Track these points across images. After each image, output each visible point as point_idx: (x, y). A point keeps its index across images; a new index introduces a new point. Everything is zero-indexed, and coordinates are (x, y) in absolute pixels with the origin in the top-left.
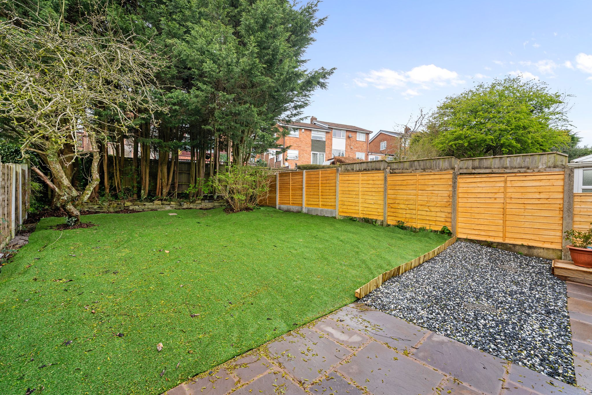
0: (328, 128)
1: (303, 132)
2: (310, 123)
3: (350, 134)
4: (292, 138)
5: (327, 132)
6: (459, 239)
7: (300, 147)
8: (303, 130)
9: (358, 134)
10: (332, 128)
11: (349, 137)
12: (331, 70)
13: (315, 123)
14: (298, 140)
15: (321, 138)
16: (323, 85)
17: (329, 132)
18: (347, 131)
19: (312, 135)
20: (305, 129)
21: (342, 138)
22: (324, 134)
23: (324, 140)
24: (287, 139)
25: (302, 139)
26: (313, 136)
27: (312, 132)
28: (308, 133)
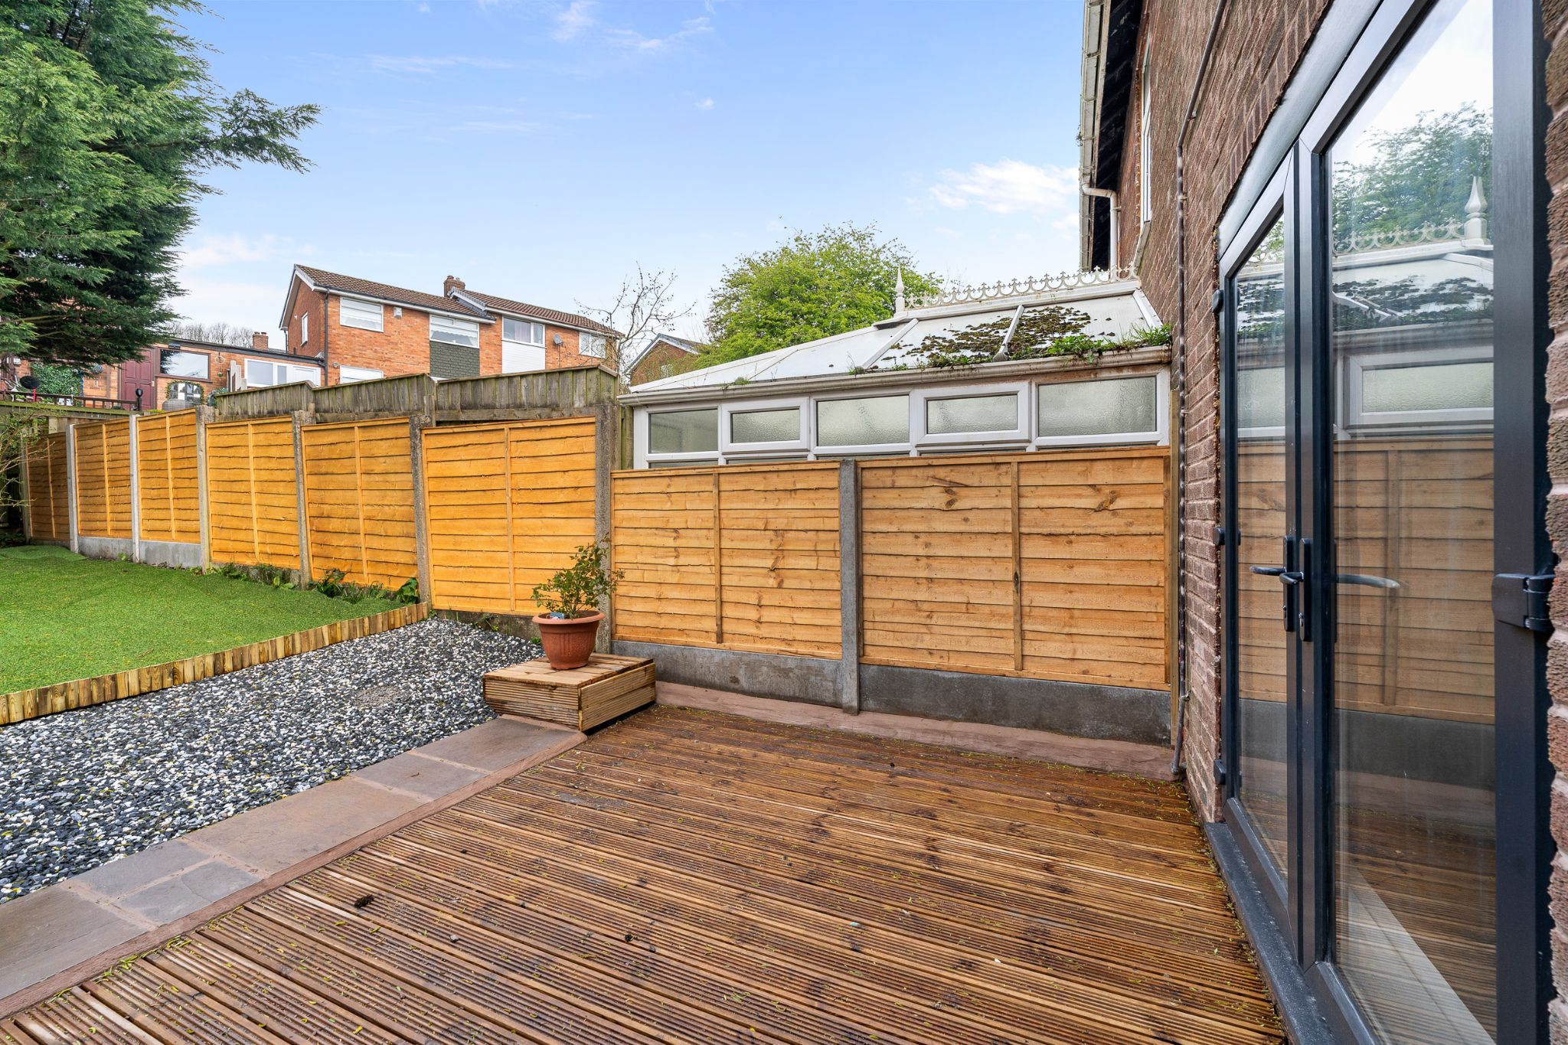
0: (488, 312)
1: (398, 317)
2: (442, 295)
3: (559, 337)
4: (356, 332)
5: (482, 324)
6: (436, 614)
7: (389, 360)
8: (398, 312)
9: (581, 336)
10: (500, 315)
11: (556, 346)
12: (301, 109)
13: (455, 298)
14: (380, 339)
15: (467, 338)
16: (283, 155)
17: (490, 325)
18: (548, 326)
19: (432, 328)
20: (403, 308)
21: (532, 343)
22: (475, 328)
23: (476, 345)
24: (339, 335)
25: (395, 338)
26: (436, 333)
27: (432, 320)
28: (417, 321)
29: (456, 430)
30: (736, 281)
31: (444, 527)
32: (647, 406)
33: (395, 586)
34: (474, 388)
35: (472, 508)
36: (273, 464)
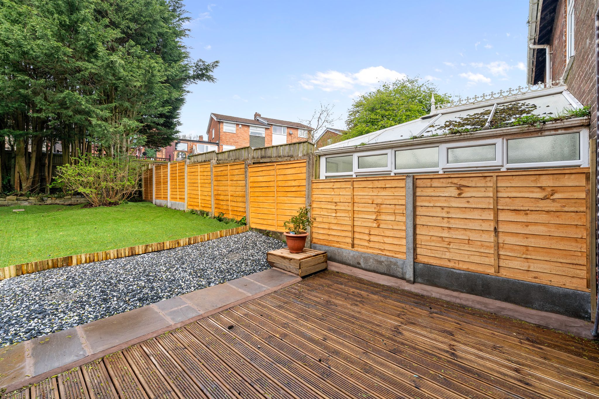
0: (268, 124)
1: (240, 128)
2: (253, 119)
3: (291, 131)
4: (228, 133)
5: (266, 128)
6: (252, 229)
7: (237, 142)
8: (240, 126)
9: (299, 130)
10: (272, 125)
11: (290, 134)
12: (214, 63)
13: (258, 120)
14: (235, 136)
15: (260, 134)
16: (209, 78)
17: (269, 128)
18: (288, 127)
19: (251, 131)
20: (242, 125)
21: (282, 134)
22: (264, 130)
23: (264, 136)
24: (223, 135)
25: (239, 135)
26: (252, 132)
27: (251, 128)
28: (246, 128)
29: (259, 166)
30: (358, 105)
31: (255, 199)
32: (325, 155)
33: (239, 219)
34: (265, 151)
35: (264, 193)
36: (205, 178)
